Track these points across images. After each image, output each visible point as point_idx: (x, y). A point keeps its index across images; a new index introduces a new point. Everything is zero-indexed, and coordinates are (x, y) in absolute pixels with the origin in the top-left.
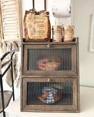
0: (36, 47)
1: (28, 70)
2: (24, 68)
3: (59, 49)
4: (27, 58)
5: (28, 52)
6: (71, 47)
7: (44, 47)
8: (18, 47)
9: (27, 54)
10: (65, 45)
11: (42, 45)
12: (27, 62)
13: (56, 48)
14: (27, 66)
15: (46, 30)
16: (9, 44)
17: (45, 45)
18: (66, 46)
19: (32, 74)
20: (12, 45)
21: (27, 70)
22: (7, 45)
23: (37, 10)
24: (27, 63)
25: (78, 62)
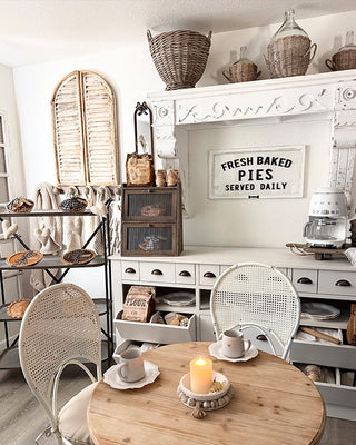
0: (137, 192)
8: (113, 194)
15: (148, 174)
16: (99, 190)
18: (168, 191)
20: (104, 191)
22: (95, 192)
23: (140, 152)
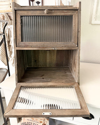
0: (30, 13)
1: (22, 41)
2: (17, 39)
3: (58, 16)
4: (20, 26)
5: (21, 20)
6: (73, 14)
7: (40, 14)
8: (11, 19)
9: (20, 22)
10: (65, 11)
11: (38, 11)
12: (20, 31)
13: (55, 14)
14: (21, 37)
17: (41, 11)
18: (67, 13)
19: (28, 45)
20: (4, 17)
21: (20, 41)
24: (20, 33)
25: (80, 31)
